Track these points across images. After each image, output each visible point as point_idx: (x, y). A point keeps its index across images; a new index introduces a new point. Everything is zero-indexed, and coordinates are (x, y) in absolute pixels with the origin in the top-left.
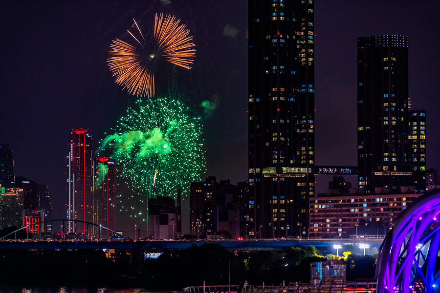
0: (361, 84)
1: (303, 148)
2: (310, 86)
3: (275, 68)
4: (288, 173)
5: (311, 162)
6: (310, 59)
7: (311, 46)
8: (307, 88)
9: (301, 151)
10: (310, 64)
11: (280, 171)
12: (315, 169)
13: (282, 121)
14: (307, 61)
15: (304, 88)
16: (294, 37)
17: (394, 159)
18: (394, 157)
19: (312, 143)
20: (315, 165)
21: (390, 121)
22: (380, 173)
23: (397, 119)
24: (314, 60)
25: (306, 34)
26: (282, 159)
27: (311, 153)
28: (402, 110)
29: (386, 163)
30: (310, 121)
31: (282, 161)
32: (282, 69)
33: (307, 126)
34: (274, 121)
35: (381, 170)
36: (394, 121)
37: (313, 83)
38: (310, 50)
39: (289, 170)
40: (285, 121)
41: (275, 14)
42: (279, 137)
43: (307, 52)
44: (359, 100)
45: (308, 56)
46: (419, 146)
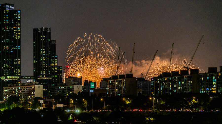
0: (34, 46)
1: (16, 69)
2: (19, 47)
3: (5, 40)
4: (9, 79)
5: (19, 74)
6: (19, 37)
7: (20, 32)
8: (17, 47)
9: (15, 70)
10: (19, 39)
11: (6, 78)
12: (21, 77)
13: (7, 60)
14: (17, 38)
15: (16, 47)
16: (13, 29)
17: (44, 73)
18: (44, 72)
19: (20, 68)
20: (21, 75)
21: (43, 59)
22: (40, 78)
23: (46, 58)
24: (20, 37)
25: (17, 28)
26: (7, 73)
27: (19, 71)
28: (48, 55)
29: (41, 75)
30: (19, 60)
31: (7, 74)
32: (7, 41)
33: (18, 61)
34: (5, 59)
35: (40, 77)
36: (44, 59)
37: (20, 46)
38: (19, 34)
39: (10, 77)
40: (9, 60)
41: (5, 21)
42: (6, 65)
43: (17, 34)
44: (34, 52)
45: (18, 36)
46: (54, 68)
